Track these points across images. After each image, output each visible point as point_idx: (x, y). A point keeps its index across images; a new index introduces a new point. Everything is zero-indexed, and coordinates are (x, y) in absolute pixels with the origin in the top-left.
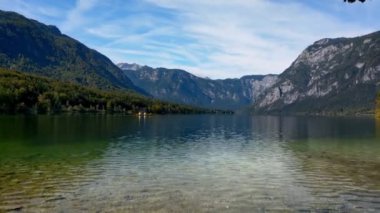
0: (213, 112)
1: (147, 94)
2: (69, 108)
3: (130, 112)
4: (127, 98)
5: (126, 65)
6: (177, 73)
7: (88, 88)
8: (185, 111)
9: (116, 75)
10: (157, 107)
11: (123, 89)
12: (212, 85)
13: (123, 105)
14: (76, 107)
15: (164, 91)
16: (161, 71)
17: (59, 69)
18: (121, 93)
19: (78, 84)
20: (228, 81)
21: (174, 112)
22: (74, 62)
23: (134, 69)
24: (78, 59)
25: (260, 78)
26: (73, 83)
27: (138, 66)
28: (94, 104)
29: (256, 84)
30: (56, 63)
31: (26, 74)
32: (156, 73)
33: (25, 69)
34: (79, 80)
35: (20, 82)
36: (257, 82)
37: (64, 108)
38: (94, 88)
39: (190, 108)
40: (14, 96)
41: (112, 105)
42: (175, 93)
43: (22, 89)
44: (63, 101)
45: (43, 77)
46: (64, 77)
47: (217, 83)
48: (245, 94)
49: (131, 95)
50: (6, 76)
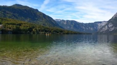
0: (84, 34)
1: (63, 28)
2: (41, 32)
3: (58, 34)
4: (57, 29)
5: (57, 20)
6: (72, 22)
7: (46, 27)
8: (75, 33)
9: (54, 23)
10: (66, 32)
11: (56, 27)
12: (84, 25)
13: (56, 32)
14: (43, 32)
15: (68, 27)
16: (67, 21)
17: (38, 21)
18: (55, 28)
19: (43, 26)
20: (89, 24)
21: (72, 34)
22: (42, 19)
23: (59, 21)
24: (44, 18)
25: (101, 22)
26: (42, 25)
27: (60, 20)
28: (48, 31)
29: (99, 25)
30: (38, 20)
31: (30, 23)
32: (66, 22)
33: (29, 22)
34: (44, 24)
35: (28, 25)
36: (99, 24)
37: (40, 32)
38: (48, 27)
39: (77, 32)
40: (27, 29)
41: (53, 32)
42: (72, 28)
43: (29, 27)
44: (39, 30)
45: (34, 24)
46: (39, 24)
47: (86, 24)
48: (95, 28)
49: (58, 28)
50: (24, 24)
